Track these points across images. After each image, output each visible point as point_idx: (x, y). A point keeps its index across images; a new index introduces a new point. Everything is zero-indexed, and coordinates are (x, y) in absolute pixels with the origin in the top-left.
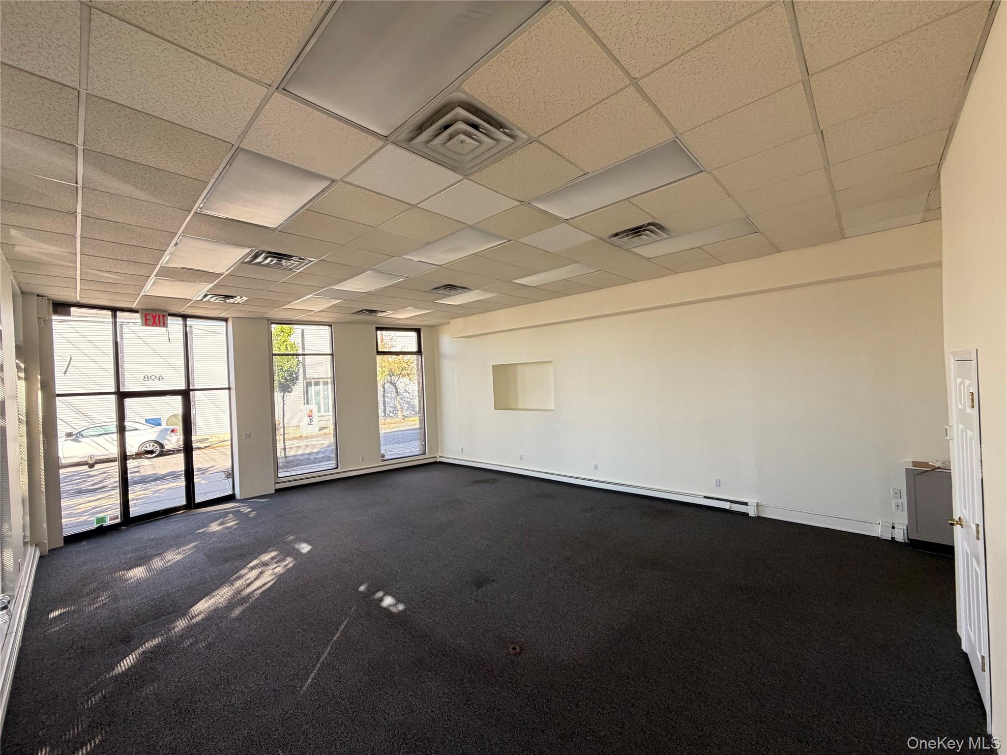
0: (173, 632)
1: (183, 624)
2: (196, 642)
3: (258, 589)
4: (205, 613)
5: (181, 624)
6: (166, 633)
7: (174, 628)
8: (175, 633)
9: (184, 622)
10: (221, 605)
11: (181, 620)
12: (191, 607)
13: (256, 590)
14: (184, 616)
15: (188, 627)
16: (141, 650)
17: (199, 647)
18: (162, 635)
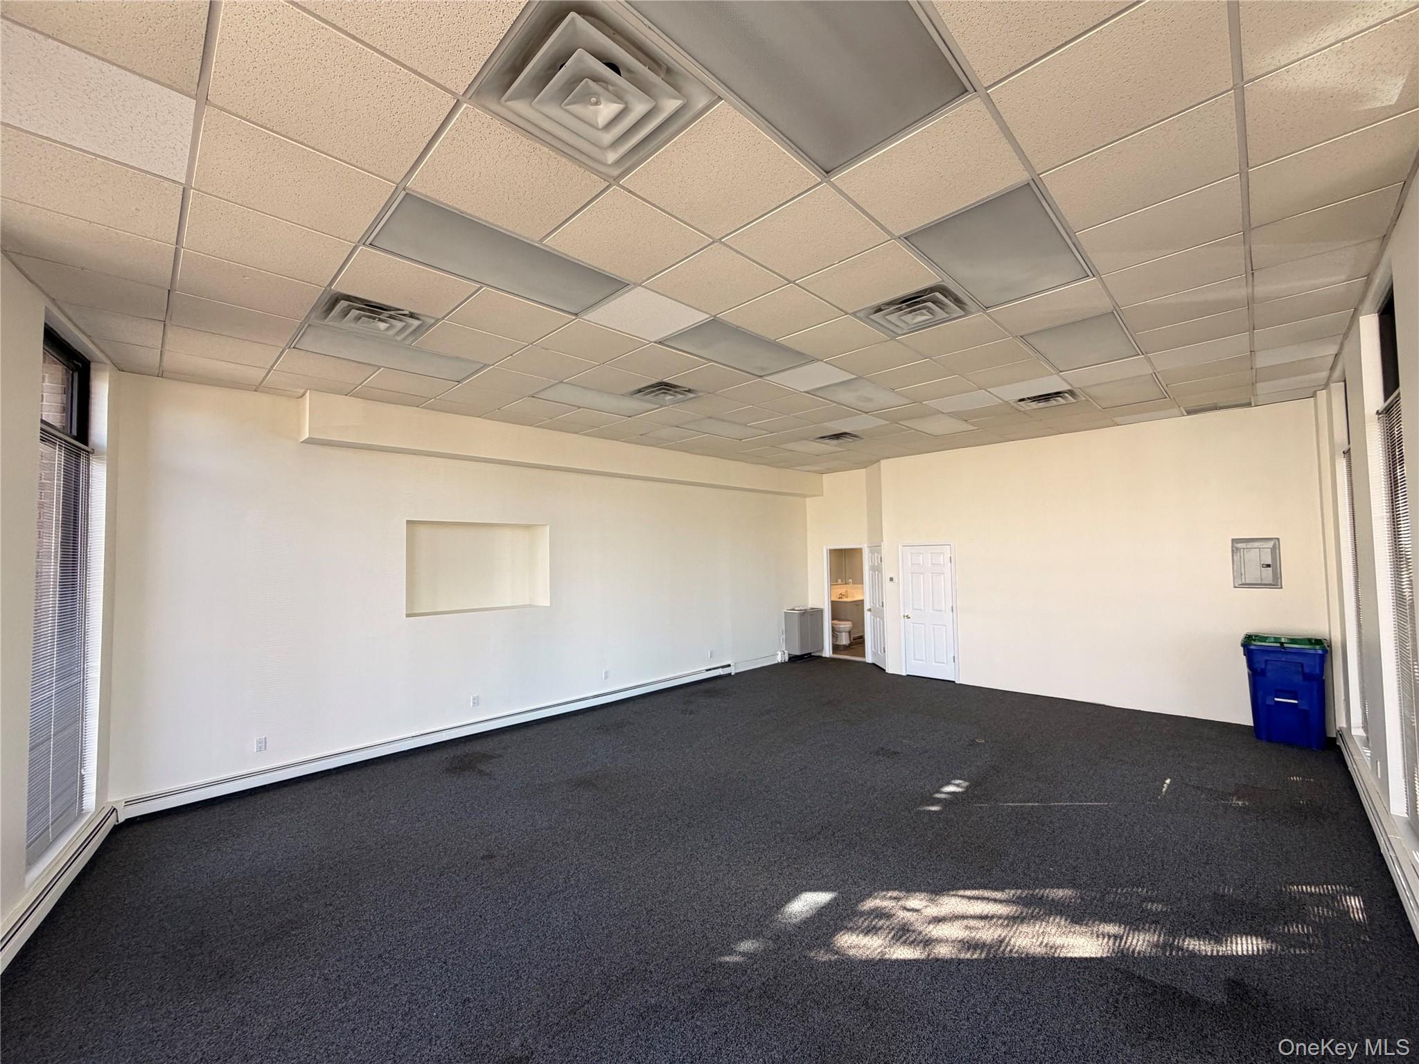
0: (1161, 939)
1: (1138, 940)
2: (1145, 900)
3: (995, 901)
4: (1095, 929)
5: (1140, 942)
6: (1171, 945)
7: (1156, 945)
8: (1160, 936)
9: (1135, 941)
10: (1063, 923)
11: (1135, 948)
12: (1101, 959)
13: (1001, 901)
14: (1125, 951)
15: (1137, 929)
16: (1222, 949)
17: (1147, 892)
18: (1180, 949)
